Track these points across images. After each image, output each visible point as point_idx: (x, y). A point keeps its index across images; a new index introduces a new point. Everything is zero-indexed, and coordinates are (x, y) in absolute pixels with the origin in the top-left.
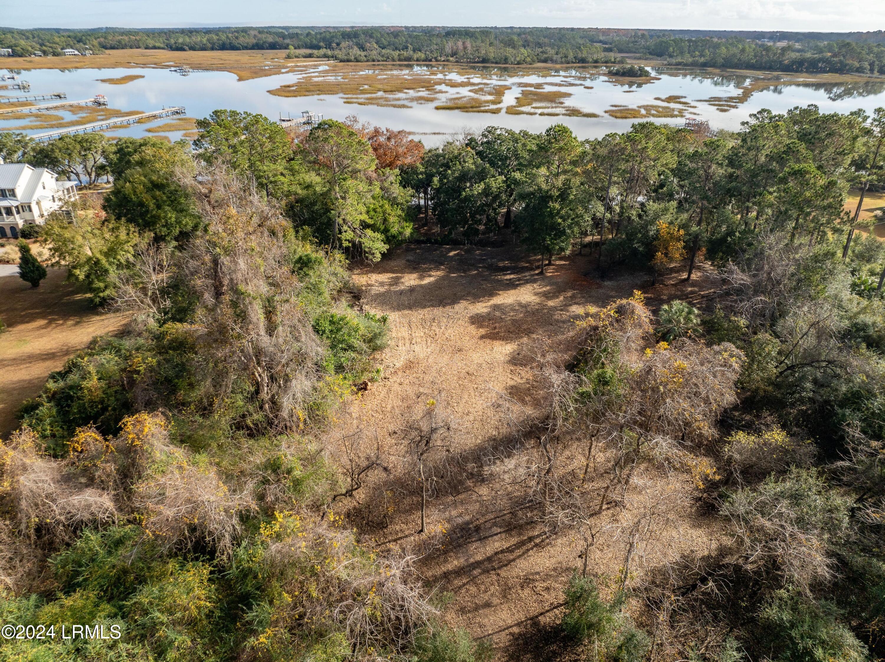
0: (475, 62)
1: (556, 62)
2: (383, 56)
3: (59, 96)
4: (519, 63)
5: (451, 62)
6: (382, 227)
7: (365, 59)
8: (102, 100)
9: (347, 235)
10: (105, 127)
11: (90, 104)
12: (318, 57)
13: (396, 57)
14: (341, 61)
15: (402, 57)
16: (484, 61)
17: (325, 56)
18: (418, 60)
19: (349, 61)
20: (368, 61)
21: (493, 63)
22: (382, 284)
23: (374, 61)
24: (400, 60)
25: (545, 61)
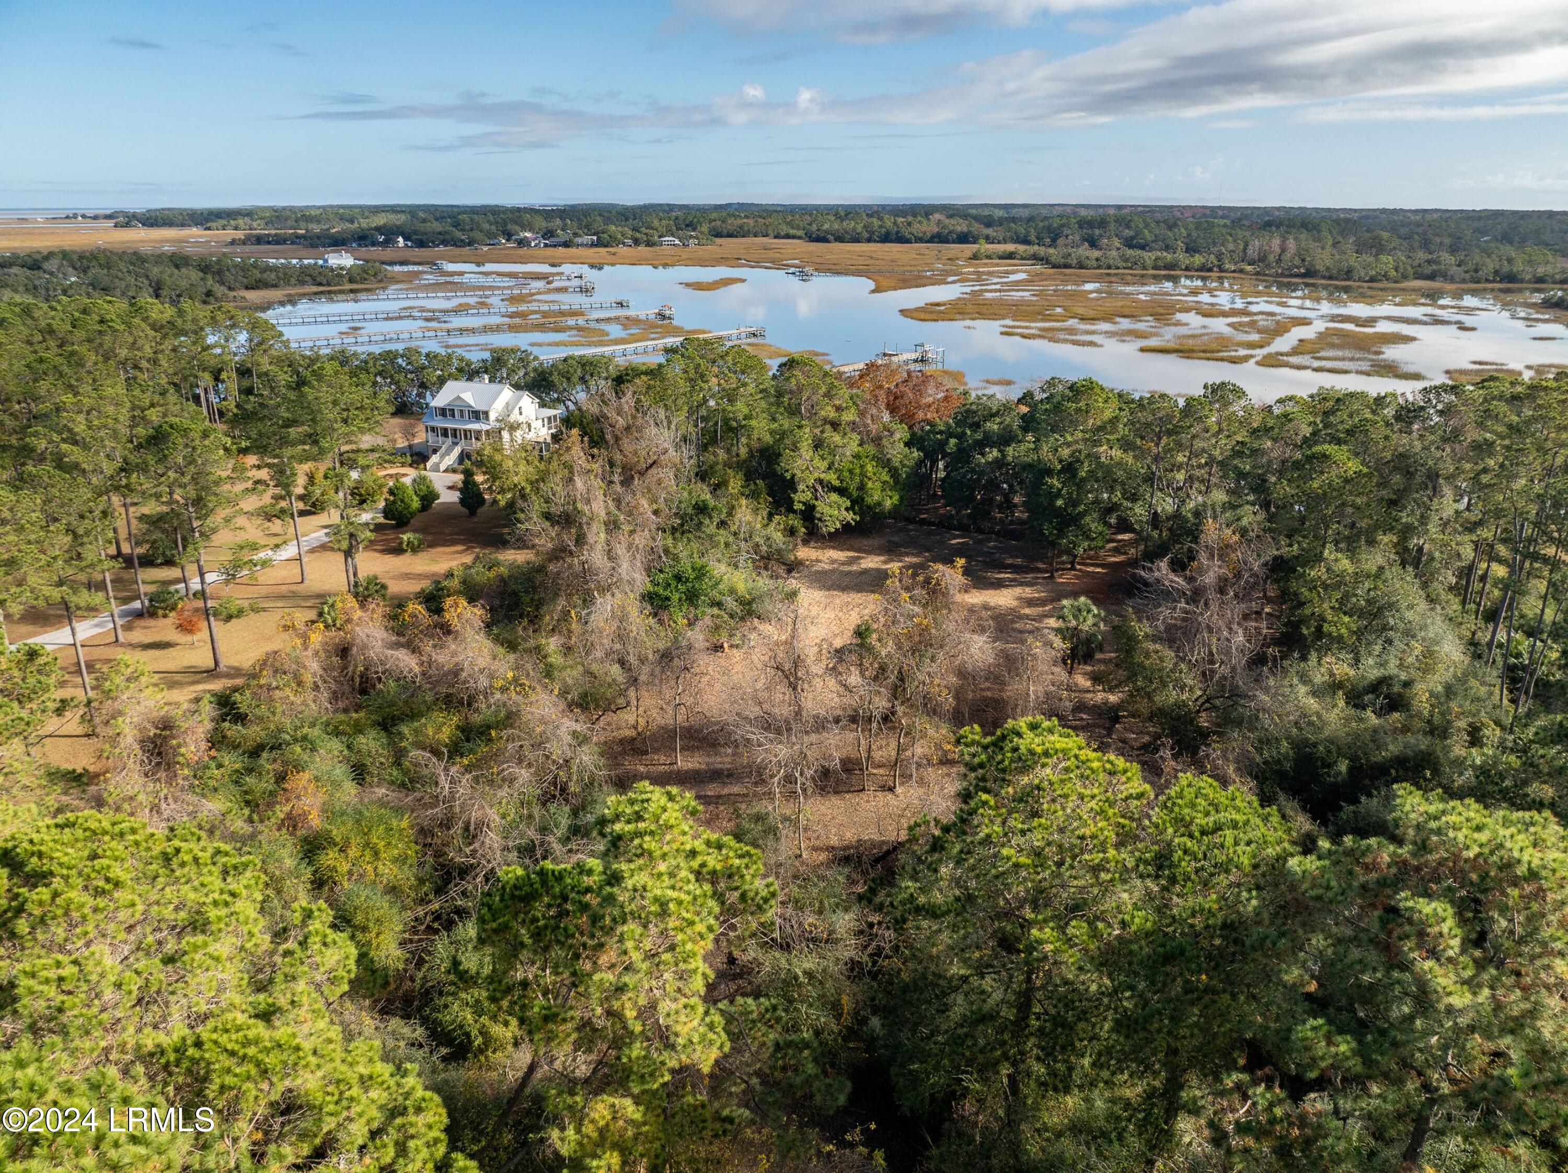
0: (1291, 276)
1: (1452, 280)
2: (1127, 260)
3: (621, 304)
4: (1372, 280)
5: (1247, 273)
6: (855, 494)
7: (1095, 263)
8: (667, 313)
9: (801, 497)
10: (650, 349)
11: (652, 317)
12: (1023, 259)
13: (1149, 262)
14: (1054, 267)
15: (1160, 263)
16: (1310, 273)
17: (1035, 258)
18: (1187, 269)
19: (1067, 266)
20: (1099, 267)
21: (1324, 277)
22: (833, 561)
23: (1109, 267)
24: (1155, 268)
25: (1431, 277)
